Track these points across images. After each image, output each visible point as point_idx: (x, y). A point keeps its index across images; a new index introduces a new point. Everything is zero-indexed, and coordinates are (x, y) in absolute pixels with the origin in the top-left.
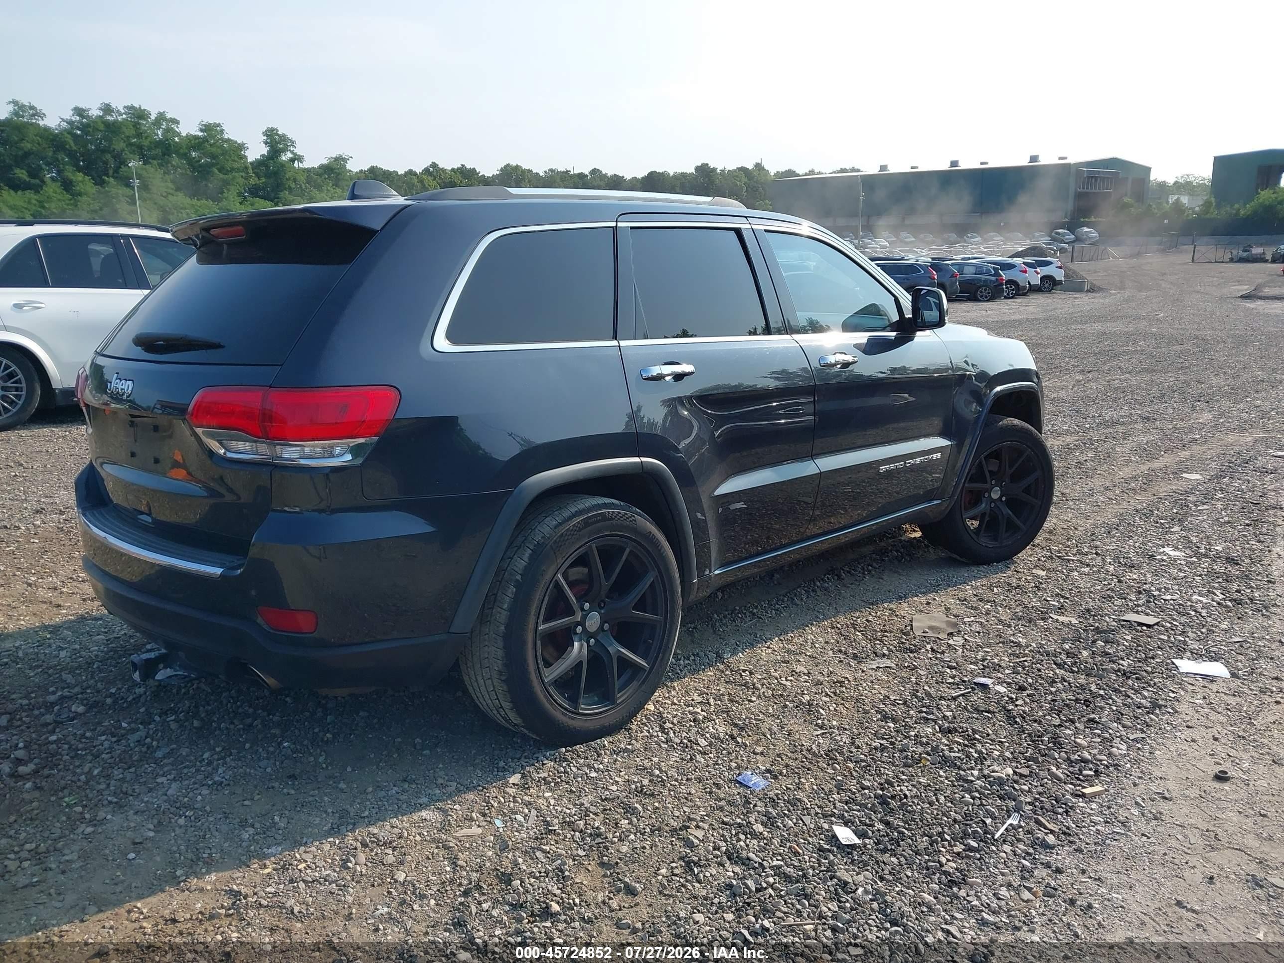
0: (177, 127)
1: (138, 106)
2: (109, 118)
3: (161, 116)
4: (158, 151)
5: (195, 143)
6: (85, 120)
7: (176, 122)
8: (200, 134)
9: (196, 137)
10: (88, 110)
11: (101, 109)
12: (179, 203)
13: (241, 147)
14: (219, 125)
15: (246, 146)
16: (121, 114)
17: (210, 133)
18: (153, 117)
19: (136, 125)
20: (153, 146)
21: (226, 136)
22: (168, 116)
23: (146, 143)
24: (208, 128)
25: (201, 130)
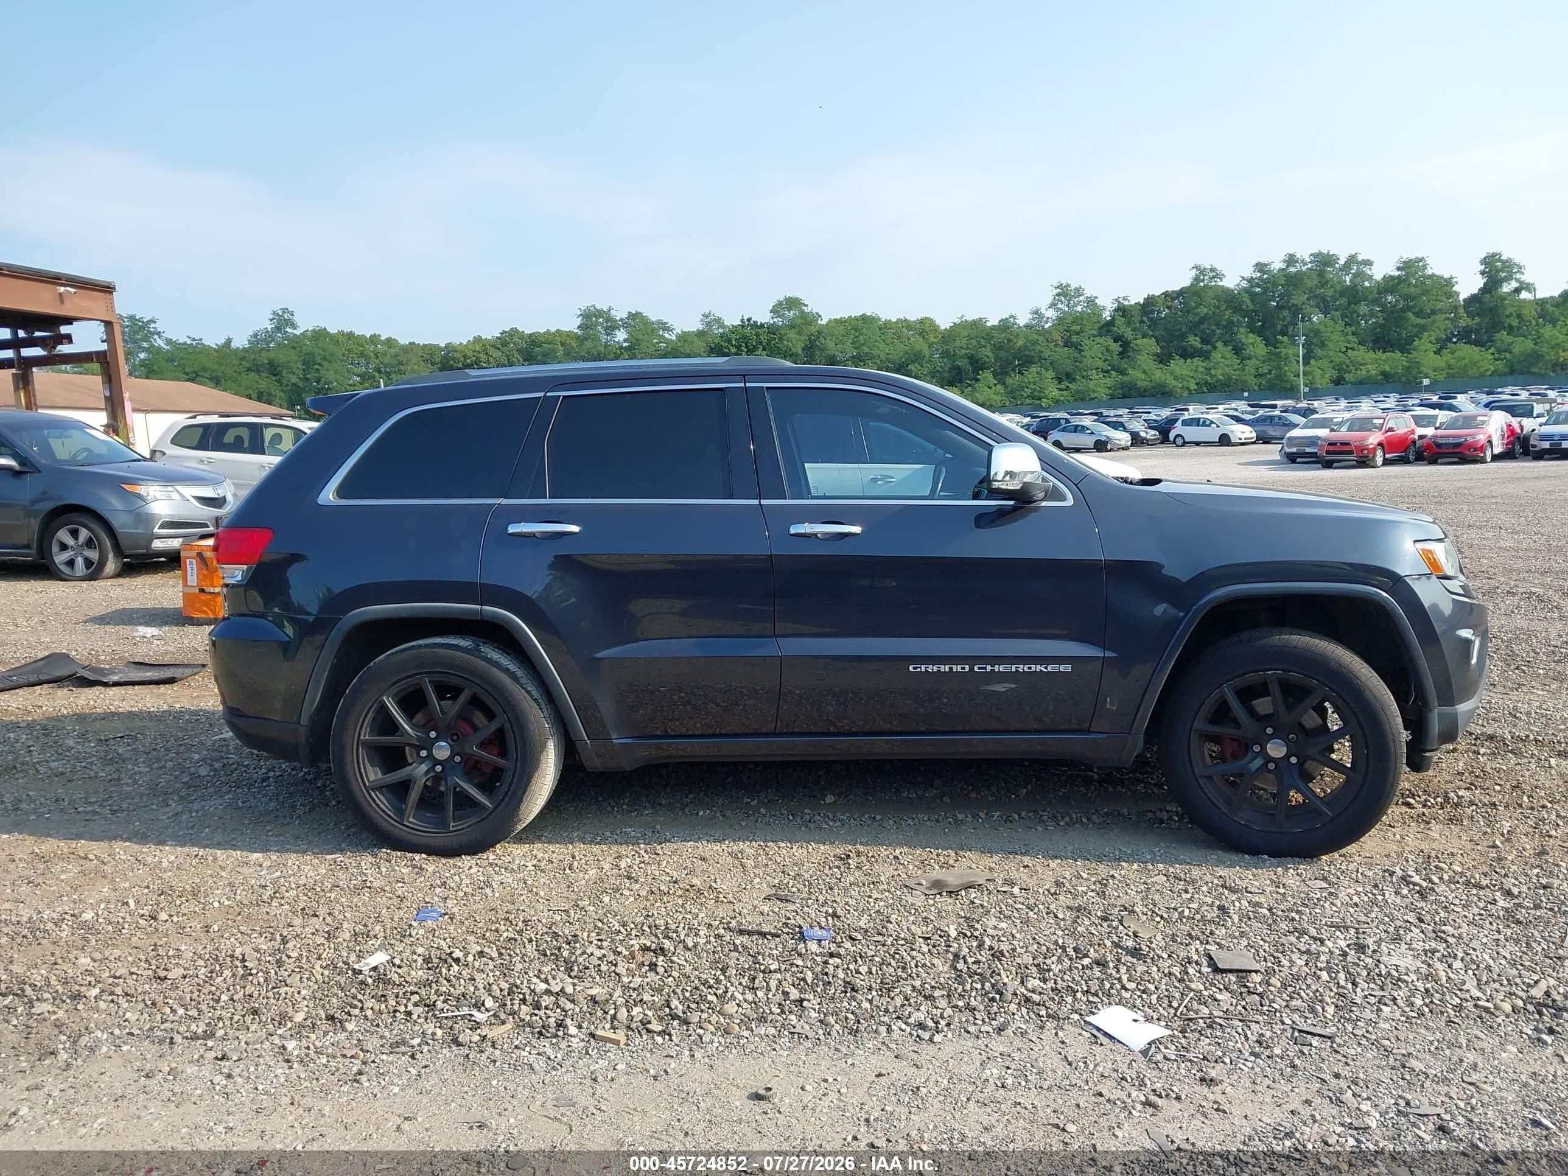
0: (1370, 269)
1: (1326, 252)
2: (1292, 269)
3: (1352, 260)
4: (1343, 301)
5: (1391, 285)
6: (1265, 276)
7: (1368, 263)
8: (1397, 273)
9: (1392, 278)
10: (1270, 264)
11: (1285, 261)
12: (1359, 359)
13: (1449, 282)
14: (1422, 260)
15: (1454, 280)
16: (1305, 264)
17: (1409, 270)
18: (1342, 262)
19: (1321, 274)
20: (1337, 294)
21: (1429, 272)
22: (1360, 258)
23: (1330, 293)
24: (1410, 267)
25: (1399, 269)
